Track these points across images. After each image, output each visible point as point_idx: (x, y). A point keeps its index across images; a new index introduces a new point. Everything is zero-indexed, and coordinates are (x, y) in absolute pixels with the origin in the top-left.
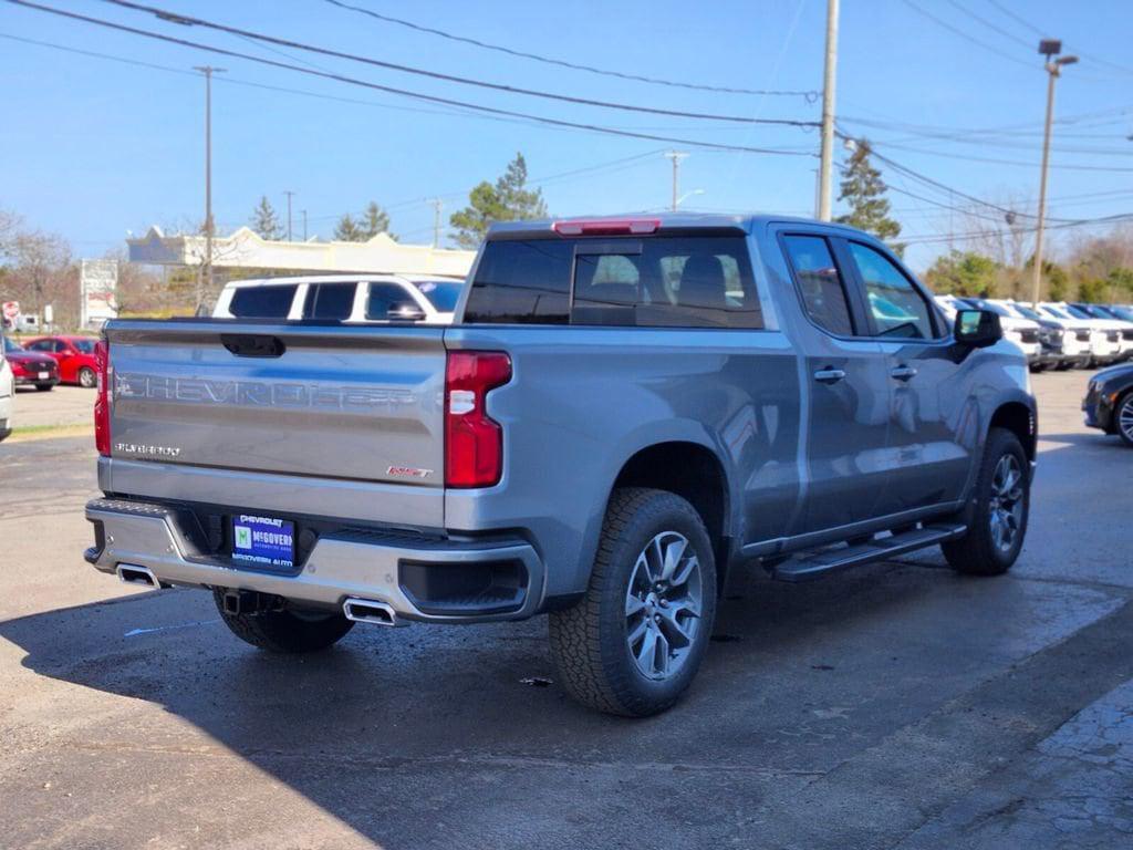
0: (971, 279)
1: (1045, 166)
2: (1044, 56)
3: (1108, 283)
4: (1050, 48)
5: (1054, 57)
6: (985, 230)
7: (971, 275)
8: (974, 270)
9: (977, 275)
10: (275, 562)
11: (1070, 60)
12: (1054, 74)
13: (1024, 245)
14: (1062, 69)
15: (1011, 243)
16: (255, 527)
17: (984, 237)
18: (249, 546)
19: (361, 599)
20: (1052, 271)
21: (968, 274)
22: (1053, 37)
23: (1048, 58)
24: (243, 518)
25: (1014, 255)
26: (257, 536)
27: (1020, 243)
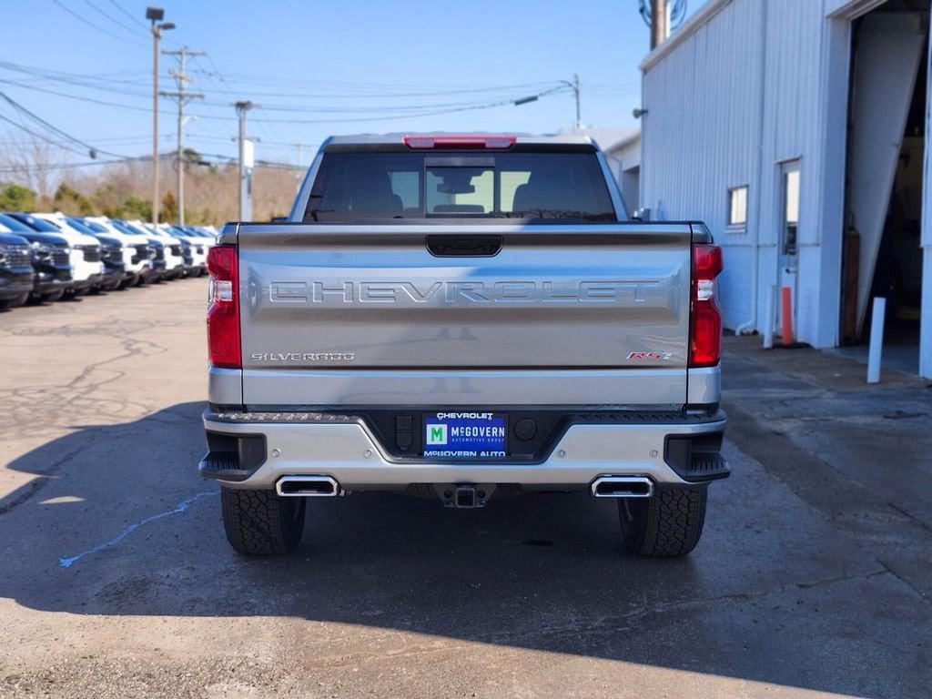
0: (15, 205)
1: (156, 111)
2: (150, 21)
3: (125, 210)
4: (155, 14)
5: (158, 22)
6: (14, 164)
7: (14, 202)
8: (17, 196)
9: (19, 201)
10: (483, 454)
11: (169, 26)
12: (157, 36)
13: (48, 177)
14: (162, 32)
15: (37, 175)
16: (451, 424)
17: (14, 171)
18: (444, 442)
19: (613, 476)
20: (79, 199)
21: (11, 201)
22: (157, 5)
23: (153, 23)
24: (441, 416)
25: (40, 185)
26: (455, 432)
27: (44, 176)
